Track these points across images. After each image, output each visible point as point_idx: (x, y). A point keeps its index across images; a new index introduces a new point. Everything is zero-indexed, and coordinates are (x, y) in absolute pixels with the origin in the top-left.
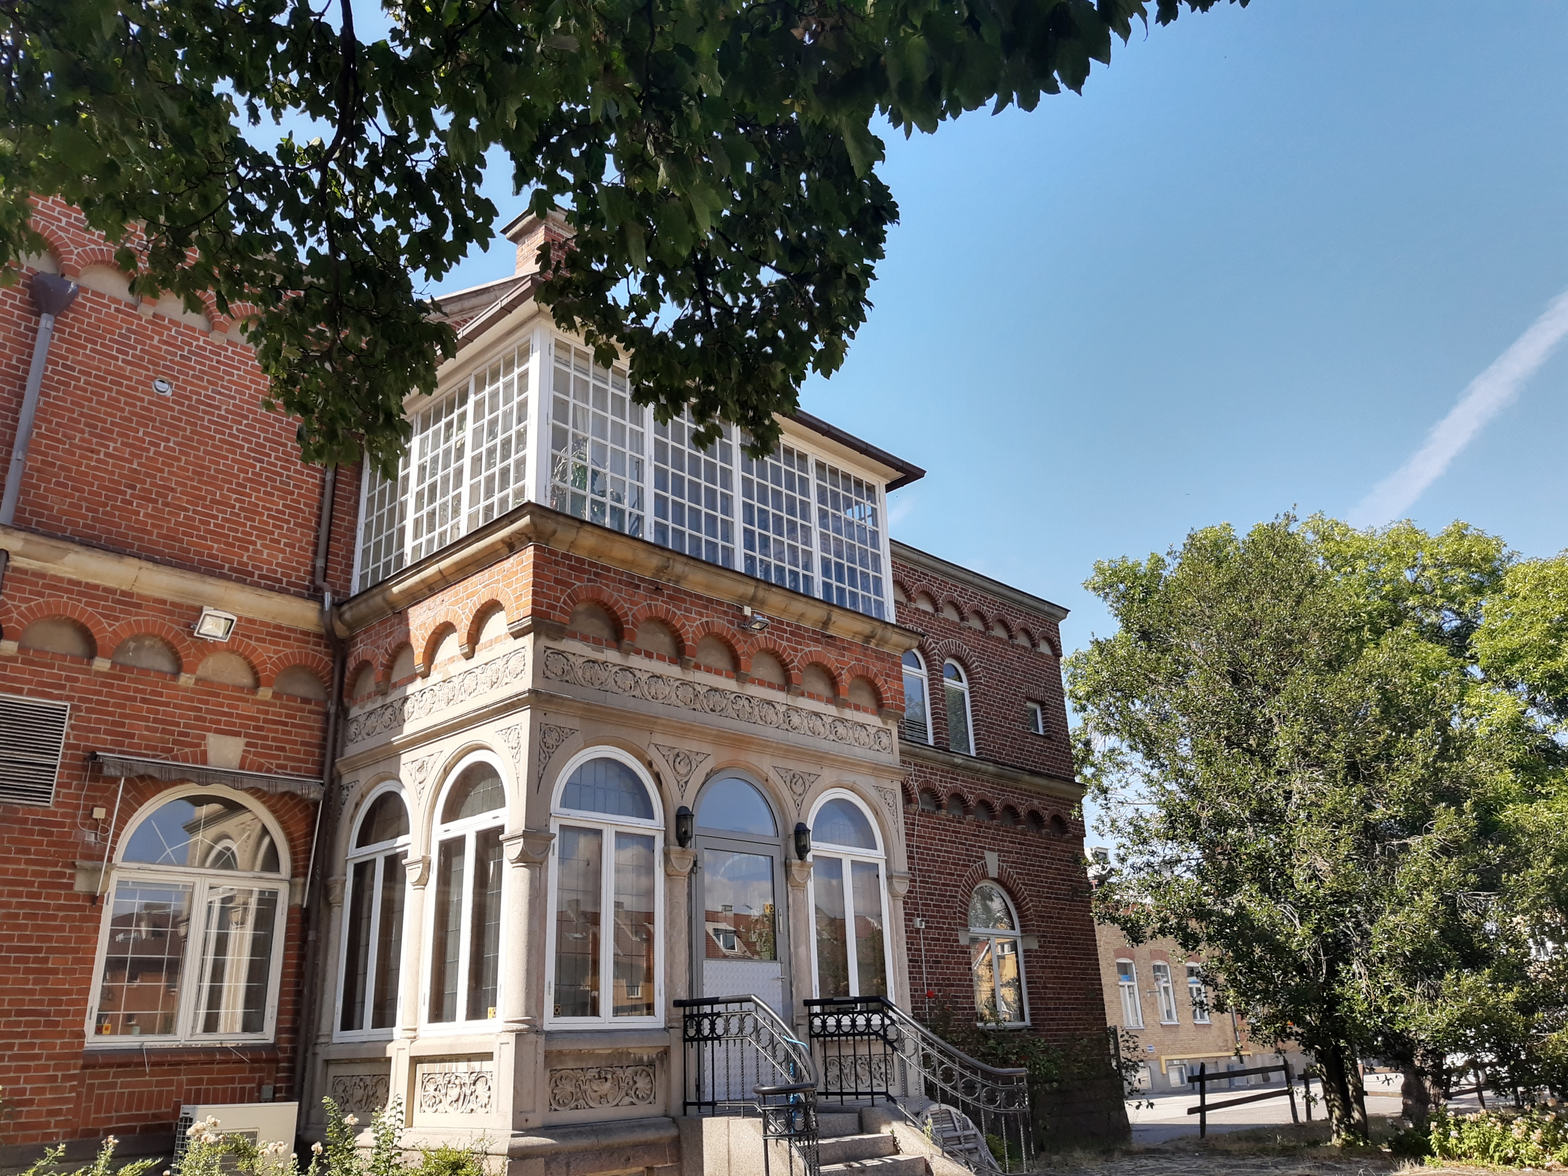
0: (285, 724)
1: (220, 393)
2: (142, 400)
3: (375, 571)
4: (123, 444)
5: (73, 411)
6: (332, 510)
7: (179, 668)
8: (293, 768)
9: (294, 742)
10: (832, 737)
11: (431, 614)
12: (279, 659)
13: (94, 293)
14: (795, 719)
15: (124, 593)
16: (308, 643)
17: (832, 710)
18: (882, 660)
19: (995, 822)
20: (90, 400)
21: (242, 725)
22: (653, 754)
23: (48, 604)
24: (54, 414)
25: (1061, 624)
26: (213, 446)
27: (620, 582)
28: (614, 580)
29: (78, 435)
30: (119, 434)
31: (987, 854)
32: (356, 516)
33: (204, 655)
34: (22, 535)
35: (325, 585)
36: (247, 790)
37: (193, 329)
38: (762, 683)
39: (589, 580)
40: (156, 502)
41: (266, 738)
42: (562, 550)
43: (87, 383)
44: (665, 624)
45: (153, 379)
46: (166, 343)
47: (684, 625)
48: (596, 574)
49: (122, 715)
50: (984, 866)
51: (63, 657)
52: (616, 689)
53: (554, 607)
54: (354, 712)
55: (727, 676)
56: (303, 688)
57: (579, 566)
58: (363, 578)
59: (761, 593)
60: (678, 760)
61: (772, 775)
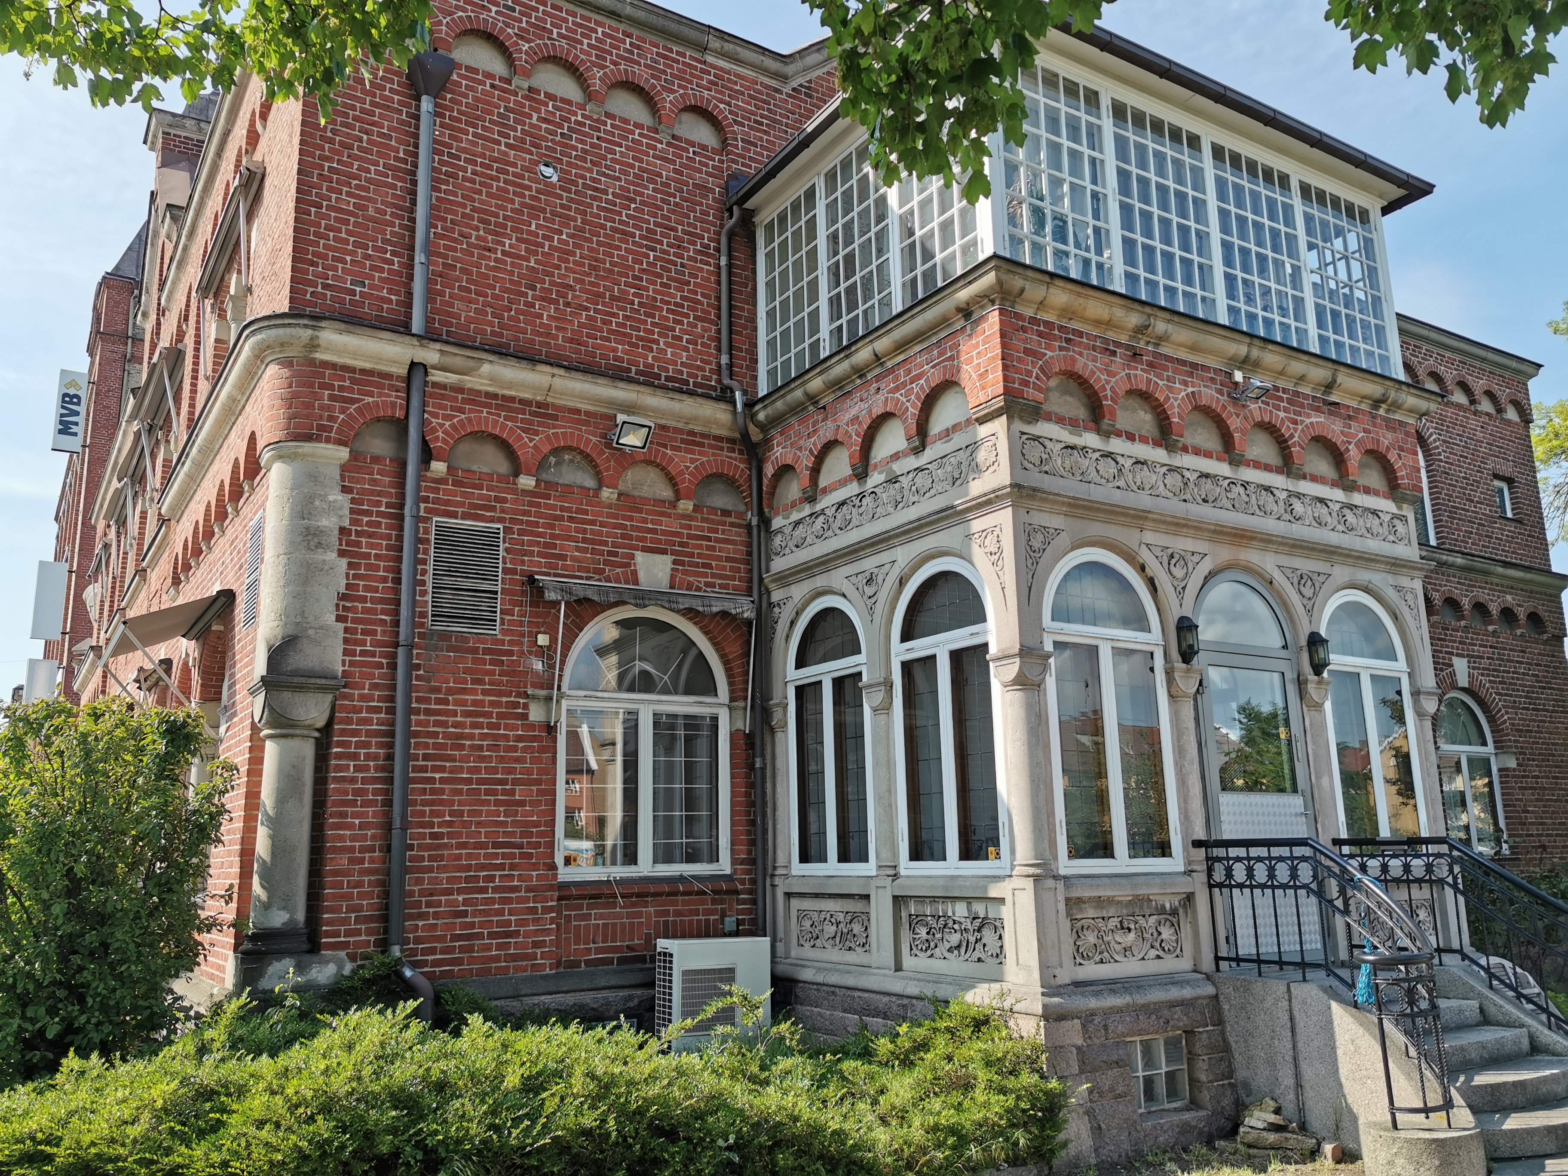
0: (709, 539)
1: (604, 175)
2: (529, 188)
3: (786, 364)
4: (517, 239)
5: (464, 206)
6: (730, 299)
7: (601, 485)
8: (721, 586)
9: (719, 559)
10: (1341, 528)
11: (863, 405)
12: (696, 468)
13: (469, 69)
14: (1298, 507)
15: (539, 405)
16: (722, 449)
17: (1338, 495)
18: (1394, 430)
19: (1463, 623)
20: (480, 192)
21: (667, 542)
22: (1145, 556)
23: (469, 420)
24: (447, 211)
25: (1531, 384)
26: (606, 236)
27: (1094, 348)
28: (1087, 347)
29: (474, 233)
30: (514, 229)
31: (1456, 661)
32: (755, 304)
33: (625, 469)
34: (438, 346)
35: (734, 384)
36: (678, 612)
37: (569, 102)
38: (1257, 465)
39: (1061, 349)
40: (556, 302)
41: (692, 555)
42: (1029, 312)
43: (474, 173)
44: (1144, 396)
45: (537, 163)
46: (544, 120)
47: (1168, 398)
48: (1068, 341)
49: (553, 536)
50: (1453, 674)
51: (490, 476)
52: (1098, 479)
53: (1026, 383)
54: (777, 523)
55: (1219, 459)
56: (721, 500)
57: (1047, 330)
58: (772, 373)
59: (1255, 353)
60: (1173, 561)
61: (1277, 576)
